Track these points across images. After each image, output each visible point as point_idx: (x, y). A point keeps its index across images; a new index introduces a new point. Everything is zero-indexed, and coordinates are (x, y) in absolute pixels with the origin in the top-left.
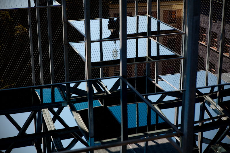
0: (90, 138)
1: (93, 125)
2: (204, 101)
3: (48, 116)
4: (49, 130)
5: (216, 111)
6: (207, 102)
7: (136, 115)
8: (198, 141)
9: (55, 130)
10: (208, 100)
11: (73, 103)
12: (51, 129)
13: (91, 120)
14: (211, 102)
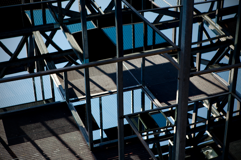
0: (85, 59)
1: (87, 45)
2: (202, 21)
3: (40, 40)
4: (42, 54)
5: (214, 31)
6: (206, 22)
7: (132, 37)
8: (196, 62)
9: (48, 54)
10: (207, 20)
11: (65, 25)
12: (44, 53)
13: (85, 41)
14: (210, 22)
